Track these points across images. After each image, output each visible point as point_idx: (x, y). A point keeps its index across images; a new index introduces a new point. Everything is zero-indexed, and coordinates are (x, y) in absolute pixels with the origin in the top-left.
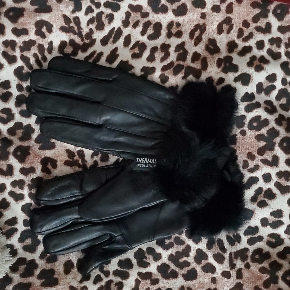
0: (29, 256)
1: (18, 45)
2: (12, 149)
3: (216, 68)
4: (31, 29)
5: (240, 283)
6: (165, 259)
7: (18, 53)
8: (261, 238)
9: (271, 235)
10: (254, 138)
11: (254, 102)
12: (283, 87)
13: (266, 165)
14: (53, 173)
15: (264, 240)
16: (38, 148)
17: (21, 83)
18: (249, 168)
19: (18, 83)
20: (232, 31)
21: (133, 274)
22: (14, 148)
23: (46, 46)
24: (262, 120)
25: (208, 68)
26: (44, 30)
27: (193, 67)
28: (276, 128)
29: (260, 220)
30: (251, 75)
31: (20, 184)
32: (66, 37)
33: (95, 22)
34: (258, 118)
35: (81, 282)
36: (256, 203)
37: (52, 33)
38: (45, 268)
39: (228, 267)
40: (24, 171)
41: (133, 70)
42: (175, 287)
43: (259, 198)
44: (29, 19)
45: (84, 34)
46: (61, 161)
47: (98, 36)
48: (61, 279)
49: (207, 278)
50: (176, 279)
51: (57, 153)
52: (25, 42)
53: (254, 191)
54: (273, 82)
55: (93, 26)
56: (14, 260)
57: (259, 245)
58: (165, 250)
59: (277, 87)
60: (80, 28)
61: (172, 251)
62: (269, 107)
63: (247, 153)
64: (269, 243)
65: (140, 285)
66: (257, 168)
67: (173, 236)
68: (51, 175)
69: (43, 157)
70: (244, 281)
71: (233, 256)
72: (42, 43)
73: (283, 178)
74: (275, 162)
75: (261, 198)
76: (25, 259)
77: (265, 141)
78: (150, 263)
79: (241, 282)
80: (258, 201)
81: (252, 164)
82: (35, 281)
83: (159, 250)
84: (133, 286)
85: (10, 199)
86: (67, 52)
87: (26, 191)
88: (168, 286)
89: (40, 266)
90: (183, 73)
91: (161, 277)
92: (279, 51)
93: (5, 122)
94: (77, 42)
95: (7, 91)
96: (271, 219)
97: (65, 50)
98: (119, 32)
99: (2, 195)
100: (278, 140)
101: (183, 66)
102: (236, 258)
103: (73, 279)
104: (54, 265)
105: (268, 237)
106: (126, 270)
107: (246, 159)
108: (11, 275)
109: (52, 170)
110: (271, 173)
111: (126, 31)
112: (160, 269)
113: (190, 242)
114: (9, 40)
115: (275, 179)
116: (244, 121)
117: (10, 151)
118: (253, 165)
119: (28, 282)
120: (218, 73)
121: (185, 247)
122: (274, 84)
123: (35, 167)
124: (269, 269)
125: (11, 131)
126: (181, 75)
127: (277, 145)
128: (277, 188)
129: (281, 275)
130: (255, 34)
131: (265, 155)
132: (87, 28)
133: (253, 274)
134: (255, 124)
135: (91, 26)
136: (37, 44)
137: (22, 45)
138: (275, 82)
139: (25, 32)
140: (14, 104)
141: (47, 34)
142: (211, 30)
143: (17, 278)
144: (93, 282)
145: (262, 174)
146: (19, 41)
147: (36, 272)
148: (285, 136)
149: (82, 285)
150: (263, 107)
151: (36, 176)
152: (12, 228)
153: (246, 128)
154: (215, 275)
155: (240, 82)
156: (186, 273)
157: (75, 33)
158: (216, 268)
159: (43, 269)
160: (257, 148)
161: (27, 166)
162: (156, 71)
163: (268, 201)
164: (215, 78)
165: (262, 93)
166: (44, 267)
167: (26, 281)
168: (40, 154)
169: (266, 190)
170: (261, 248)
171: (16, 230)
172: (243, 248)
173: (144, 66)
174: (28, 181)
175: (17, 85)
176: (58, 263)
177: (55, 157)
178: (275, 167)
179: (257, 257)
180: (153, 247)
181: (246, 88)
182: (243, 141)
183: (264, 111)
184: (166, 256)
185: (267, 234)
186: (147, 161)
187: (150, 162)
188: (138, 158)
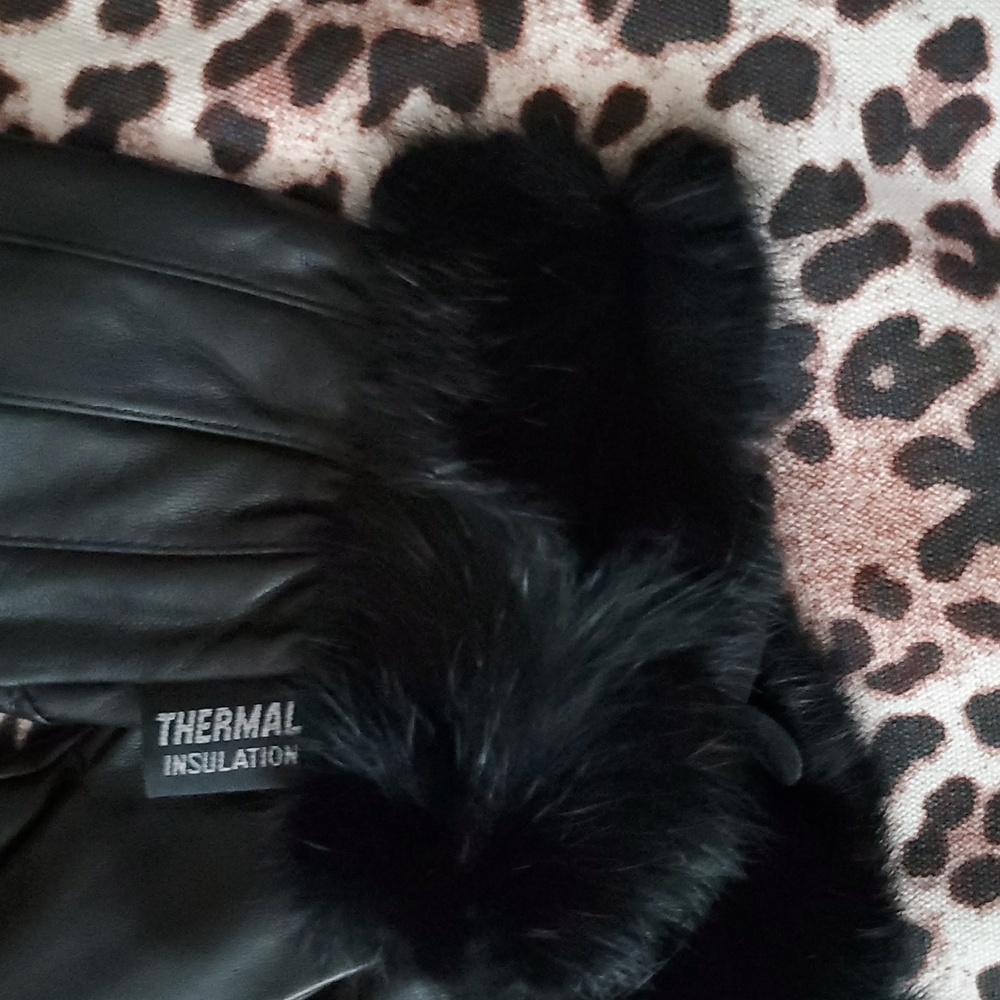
3: (583, 20)
10: (884, 473)
11: (860, 224)
13: (985, 640)
18: (875, 665)
24: (925, 341)
25: (527, 31)
27: (423, 31)
29: (973, 980)
30: (816, 47)
34: (898, 332)
36: (943, 878)
41: (13, 107)
43: (953, 848)
53: (920, 800)
54: (971, 80)
62: (964, 251)
63: (852, 572)
66: (924, 661)
75: (967, 844)
77: (962, 483)
80: (953, 863)
81: (888, 642)
90: (364, 85)
101: (353, 34)
107: (847, 611)
116: (808, 365)
118: (898, 645)
120: (594, 58)
122: (979, 88)
126: (348, 98)
131: (969, 577)
134: (883, 377)
138: (983, 74)
145: (966, 700)
150: (924, 253)
153: (823, 409)
155: (752, 104)
160: (916, 535)
162: (174, 88)
164: (580, 97)
165: (908, 160)
169: (997, 790)
173: (87, 62)
181: (800, 140)
182: (814, 493)
183: (937, 283)
186: (232, 725)
187: (252, 730)
188: (165, 718)
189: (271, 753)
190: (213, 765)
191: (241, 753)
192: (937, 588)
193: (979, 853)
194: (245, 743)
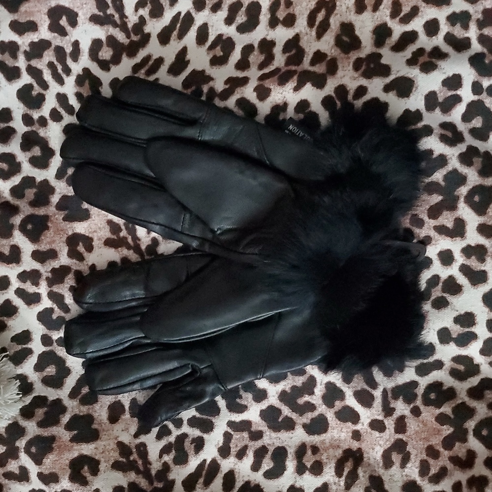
0: (52, 394)
1: (22, 49)
2: (17, 220)
3: (352, 71)
4: (42, 22)
5: (402, 440)
6: (273, 399)
7: (21, 63)
8: (439, 365)
9: (457, 359)
11: (420, 125)
12: (476, 98)
13: (443, 236)
14: (87, 260)
15: (444, 368)
16: (61, 218)
17: (30, 112)
19: (25, 113)
20: (381, 7)
21: (221, 425)
22: (21, 219)
23: (69, 49)
24: (434, 156)
25: (338, 71)
26: (64, 22)
27: (312, 71)
28: (460, 171)
29: (436, 333)
30: (414, 79)
31: (32, 276)
32: (100, 33)
33: (149, 5)
34: (427, 154)
35: (136, 436)
36: (430, 302)
37: (77, 27)
38: (78, 413)
39: (379, 412)
40: (38, 256)
41: (211, 83)
42: (290, 444)
43: (433, 294)
44: (38, 5)
45: (130, 25)
46: (99, 239)
47: (154, 27)
48: (104, 430)
49: (345, 431)
50: (292, 431)
51: (93, 227)
52: (32, 44)
53: (425, 281)
54: (457, 90)
55: (144, 12)
56: (28, 400)
57: (436, 376)
58: (273, 384)
59: (463, 99)
60: (123, 16)
61: (285, 385)
62: (449, 134)
63: (410, 215)
64: (454, 373)
65: (233, 441)
66: (427, 241)
68: (85, 262)
69: (70, 233)
70: (408, 437)
71: (390, 395)
72: (61, 45)
73: (473, 257)
74: (458, 229)
76: (44, 399)
77: (441, 194)
78: (248, 405)
79: (404, 439)
80: (433, 298)
81: (418, 235)
82: (61, 432)
83: (263, 383)
84: (221, 444)
85: (18, 302)
86: (104, 58)
87: (43, 289)
88: (278, 444)
89: (70, 409)
90: (296, 81)
91: (266, 428)
92: (466, 35)
93: (5, 176)
94: (118, 39)
95: (6, 125)
96: (456, 330)
97: (100, 54)
98: (189, 20)
99: (5, 294)
100: (463, 191)
101: (295, 72)
102: (396, 398)
103: (123, 430)
104: (92, 408)
105: (453, 363)
106: (209, 418)
107: (408, 225)
108: (23, 423)
109: (86, 254)
110: (452, 250)
111: (200, 18)
112: (264, 414)
113: (314, 371)
114: (7, 40)
115: (460, 259)
117: (15, 223)
118: (421, 236)
119: (50, 435)
120: (354, 79)
121: (306, 379)
122: (459, 92)
123: (57, 249)
124: (452, 416)
125: (17, 191)
126: (291, 84)
127: (462, 199)
128: (464, 275)
129: (473, 427)
130: (422, 9)
131: (440, 219)
132: (136, 15)
133: (425, 425)
135: (141, 12)
136: (53, 46)
137: (28, 49)
138: (460, 89)
139: (32, 26)
140: (19, 146)
141: (68, 28)
142: (344, 8)
143: (32, 428)
144: (155, 436)
145: (438, 252)
146: (23, 43)
147: (63, 419)
148: (477, 184)
149: (138, 441)
150: (437, 133)
151: (59, 265)
152: (24, 348)
154: (358, 427)
155: (395, 92)
156: (309, 421)
157: (115, 25)
158: (360, 415)
159: (74, 413)
160: (428, 207)
161: (44, 247)
162: (250, 81)
163: (449, 298)
164: (350, 88)
165: (436, 110)
166: (77, 411)
167: (46, 433)
168: (65, 228)
169: (445, 278)
170: (439, 381)
171: (30, 352)
172: (408, 381)
174: (46, 272)
175: (22, 115)
176: (99, 405)
177: (90, 232)
178: (458, 239)
179: (433, 396)
181: (406, 103)
183: (439, 142)
184: (274, 393)
185: (450, 358)
192: (432, 221)
193: (440, 295)
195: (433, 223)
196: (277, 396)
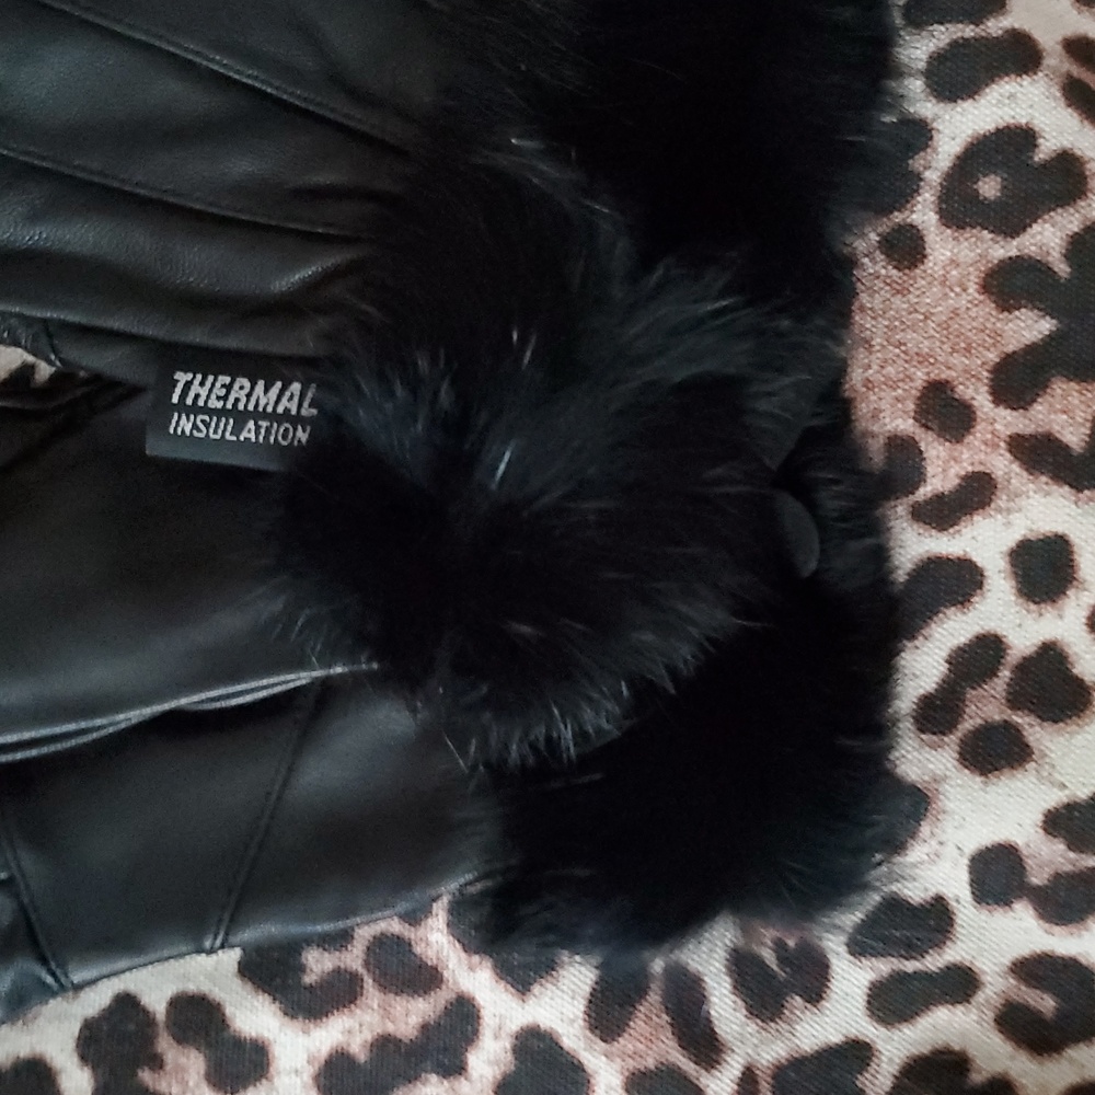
6: (291, 1084)
8: (960, 984)
9: (1033, 969)
10: (972, 289)
11: (995, 26)
13: (1044, 479)
15: (980, 997)
18: (924, 492)
24: (1040, 156)
29: (966, 862)
34: (1011, 144)
36: (953, 740)
43: (971, 709)
53: (945, 654)
57: (944, 1025)
58: (298, 1024)
61: (346, 1032)
63: (919, 384)
64: (1015, 1023)
66: (976, 493)
67: (365, 933)
75: (987, 705)
77: (1049, 312)
80: (968, 724)
81: (943, 468)
83: (254, 1016)
96: (1048, 857)
105: (1012, 981)
107: (905, 425)
110: (1074, 539)
113: (475, 979)
116: (917, 163)
118: (952, 472)
121: (440, 1007)
131: (1039, 409)
134: (989, 187)
145: (1012, 544)
150: (1053, 70)
153: (923, 213)
160: (993, 357)
163: (1036, 733)
169: (1027, 653)
172: (836, 1038)
180: (216, 993)
182: (897, 301)
183: (1062, 102)
184: (300, 1061)
185: (1007, 961)
186: (249, 396)
187: (267, 404)
188: (182, 377)
189: (282, 430)
190: (220, 432)
191: (251, 424)
192: (1004, 414)
193: (997, 718)
194: (258, 415)
195: (1008, 421)
196: (308, 1073)
